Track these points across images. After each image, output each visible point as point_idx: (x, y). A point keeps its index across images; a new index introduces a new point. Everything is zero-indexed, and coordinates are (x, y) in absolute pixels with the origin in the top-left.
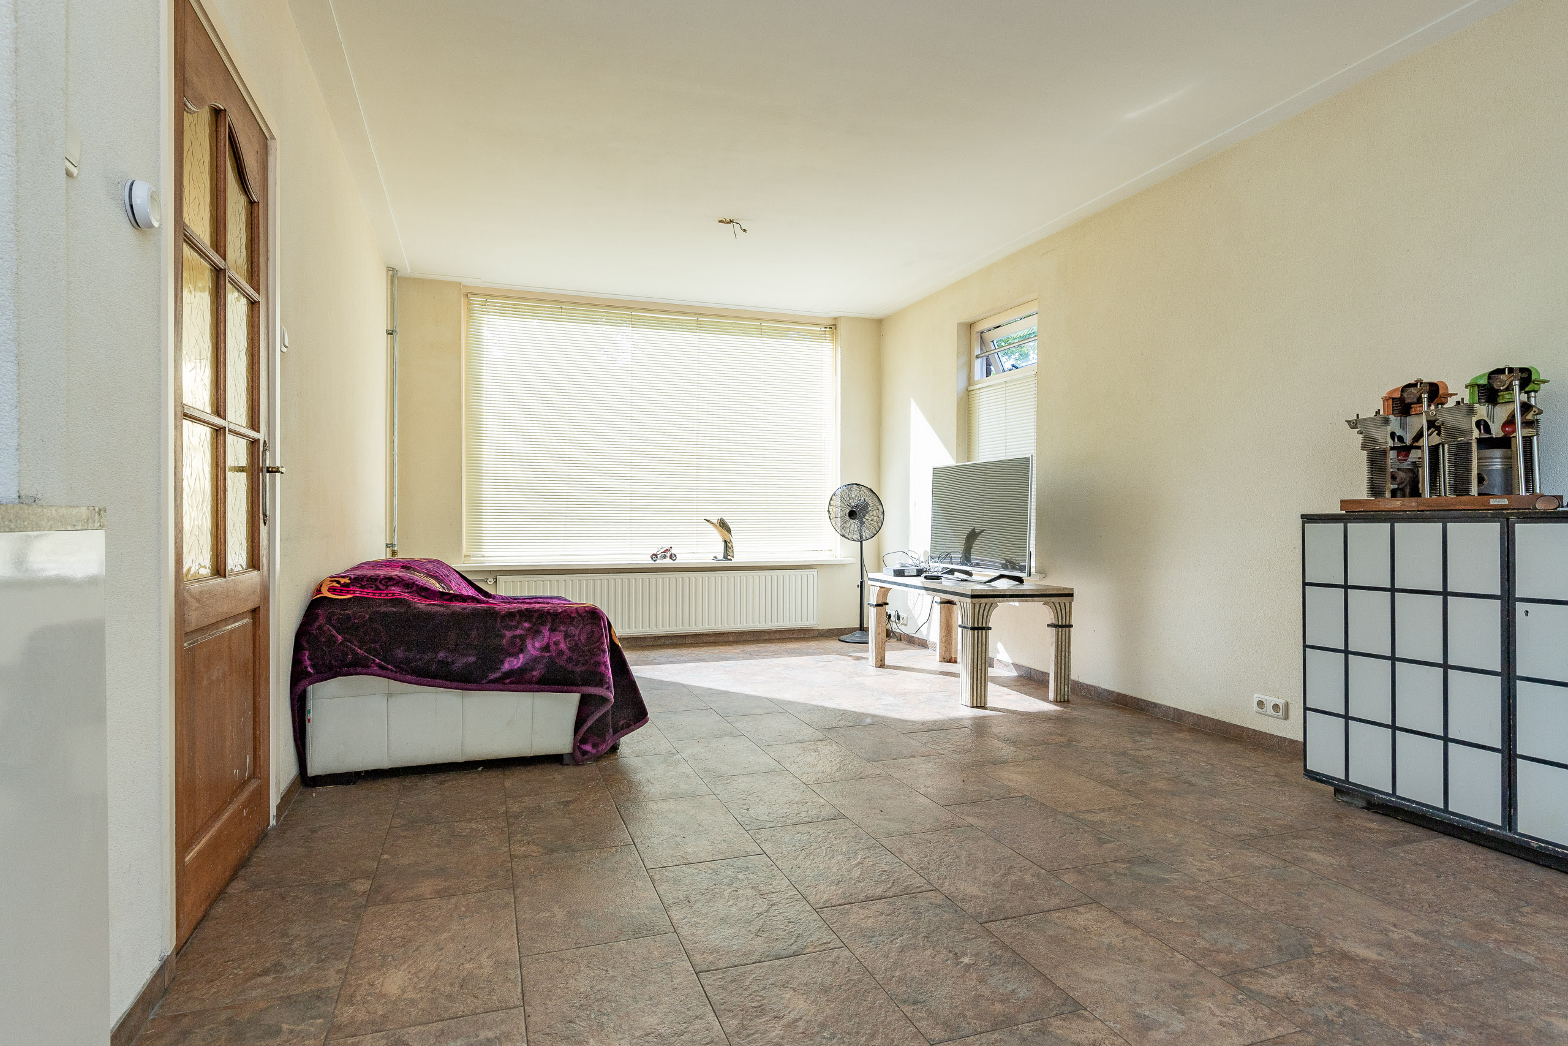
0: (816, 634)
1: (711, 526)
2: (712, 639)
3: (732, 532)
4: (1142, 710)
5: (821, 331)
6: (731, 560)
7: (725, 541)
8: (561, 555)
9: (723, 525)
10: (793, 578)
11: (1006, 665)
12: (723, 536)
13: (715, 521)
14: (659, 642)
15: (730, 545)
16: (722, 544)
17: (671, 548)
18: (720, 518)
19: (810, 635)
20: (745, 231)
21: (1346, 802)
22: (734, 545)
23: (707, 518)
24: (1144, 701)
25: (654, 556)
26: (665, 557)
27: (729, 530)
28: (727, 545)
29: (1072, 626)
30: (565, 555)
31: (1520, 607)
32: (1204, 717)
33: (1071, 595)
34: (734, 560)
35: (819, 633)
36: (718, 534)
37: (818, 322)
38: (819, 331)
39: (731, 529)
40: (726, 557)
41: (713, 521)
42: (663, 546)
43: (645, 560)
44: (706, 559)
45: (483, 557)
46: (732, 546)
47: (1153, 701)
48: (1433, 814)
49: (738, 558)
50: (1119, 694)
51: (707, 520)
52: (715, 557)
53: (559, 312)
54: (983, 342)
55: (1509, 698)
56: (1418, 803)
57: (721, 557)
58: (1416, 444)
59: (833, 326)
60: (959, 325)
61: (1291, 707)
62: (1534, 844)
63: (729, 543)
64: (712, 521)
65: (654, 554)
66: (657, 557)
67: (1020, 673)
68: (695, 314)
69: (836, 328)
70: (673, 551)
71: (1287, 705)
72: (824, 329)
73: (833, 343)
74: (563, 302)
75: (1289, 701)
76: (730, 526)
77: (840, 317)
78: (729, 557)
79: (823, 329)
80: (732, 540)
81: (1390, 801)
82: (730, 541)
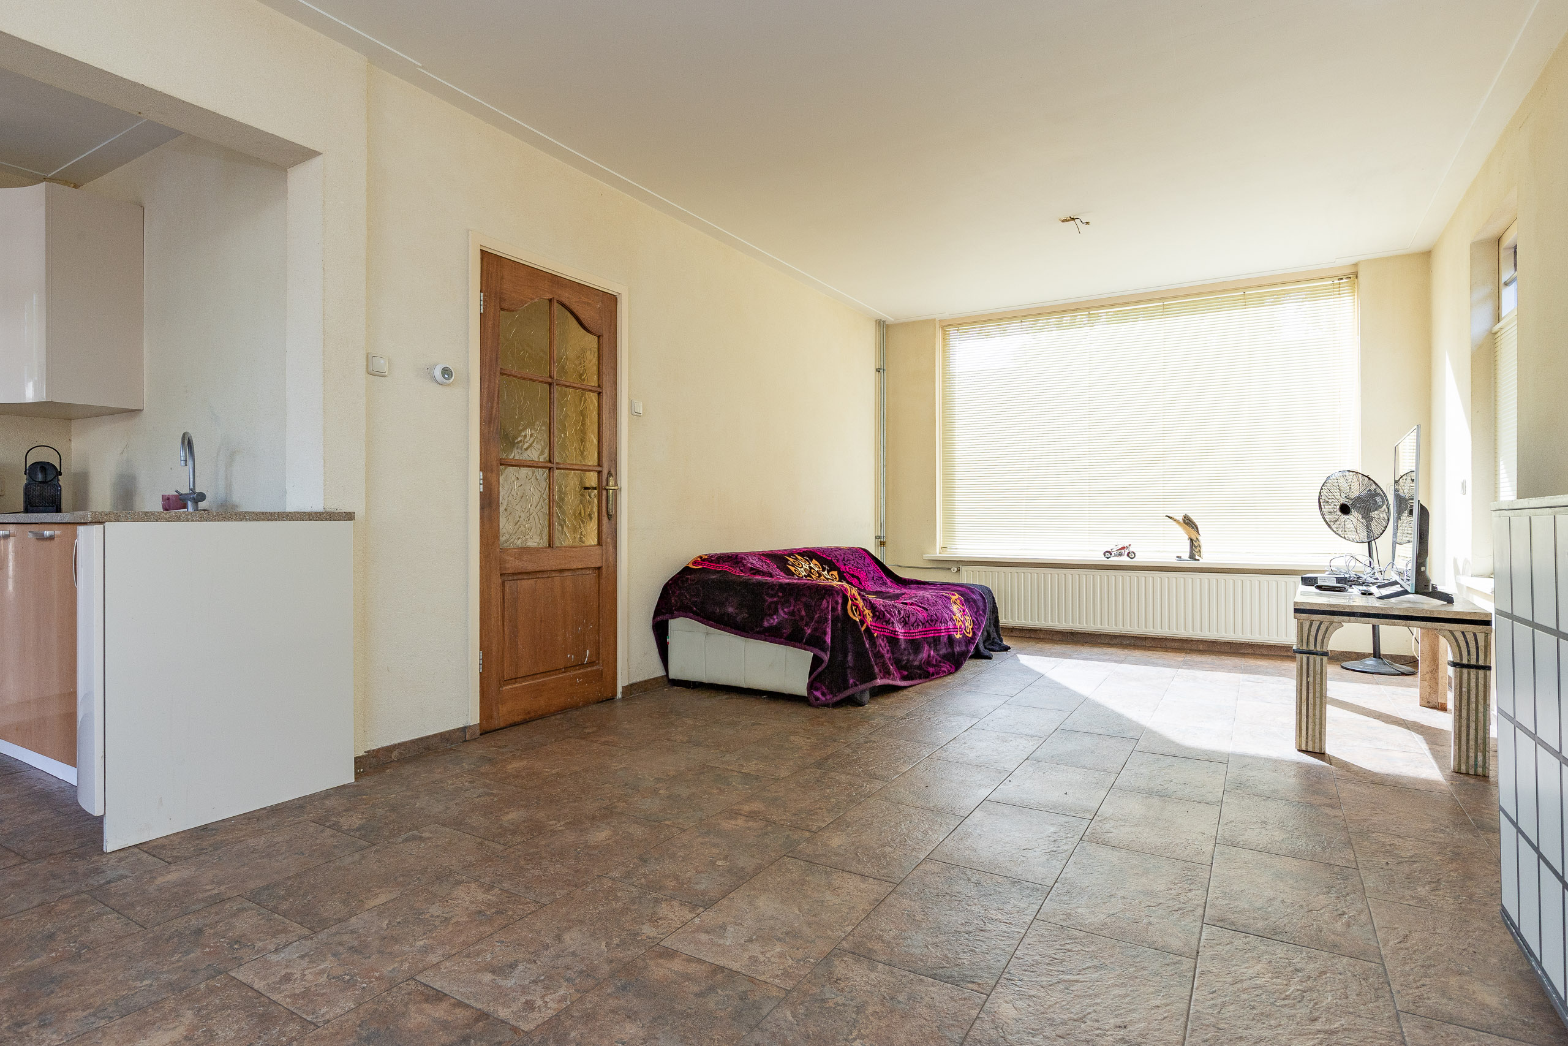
1: (1174, 523)
2: (1177, 645)
3: (1199, 529)
5: (1334, 284)
6: (1198, 560)
7: (1192, 540)
8: (1022, 549)
9: (1188, 522)
12: (1188, 533)
14: (1115, 641)
15: (1197, 545)
17: (1130, 545)
18: (1183, 515)
20: (1087, 223)
22: (1202, 544)
23: (1168, 515)
25: (1108, 554)
26: (1120, 555)
27: (1195, 528)
28: (1194, 545)
30: (1025, 549)
34: (1201, 561)
36: (1183, 532)
37: (1328, 274)
38: (1331, 285)
40: (1192, 557)
42: (1119, 543)
43: (1098, 557)
44: (1170, 559)
45: (956, 549)
46: (1200, 545)
51: (1168, 517)
52: (1178, 557)
53: (1019, 326)
59: (1352, 275)
60: (1473, 245)
63: (1196, 543)
64: (1175, 517)
65: (1107, 552)
66: (1111, 554)
68: (1160, 299)
69: (1357, 277)
70: (1131, 549)
73: (1351, 294)
74: (1022, 316)
77: (1359, 262)
78: (1197, 557)
79: (1340, 281)
80: (1199, 538)
82: (1197, 540)
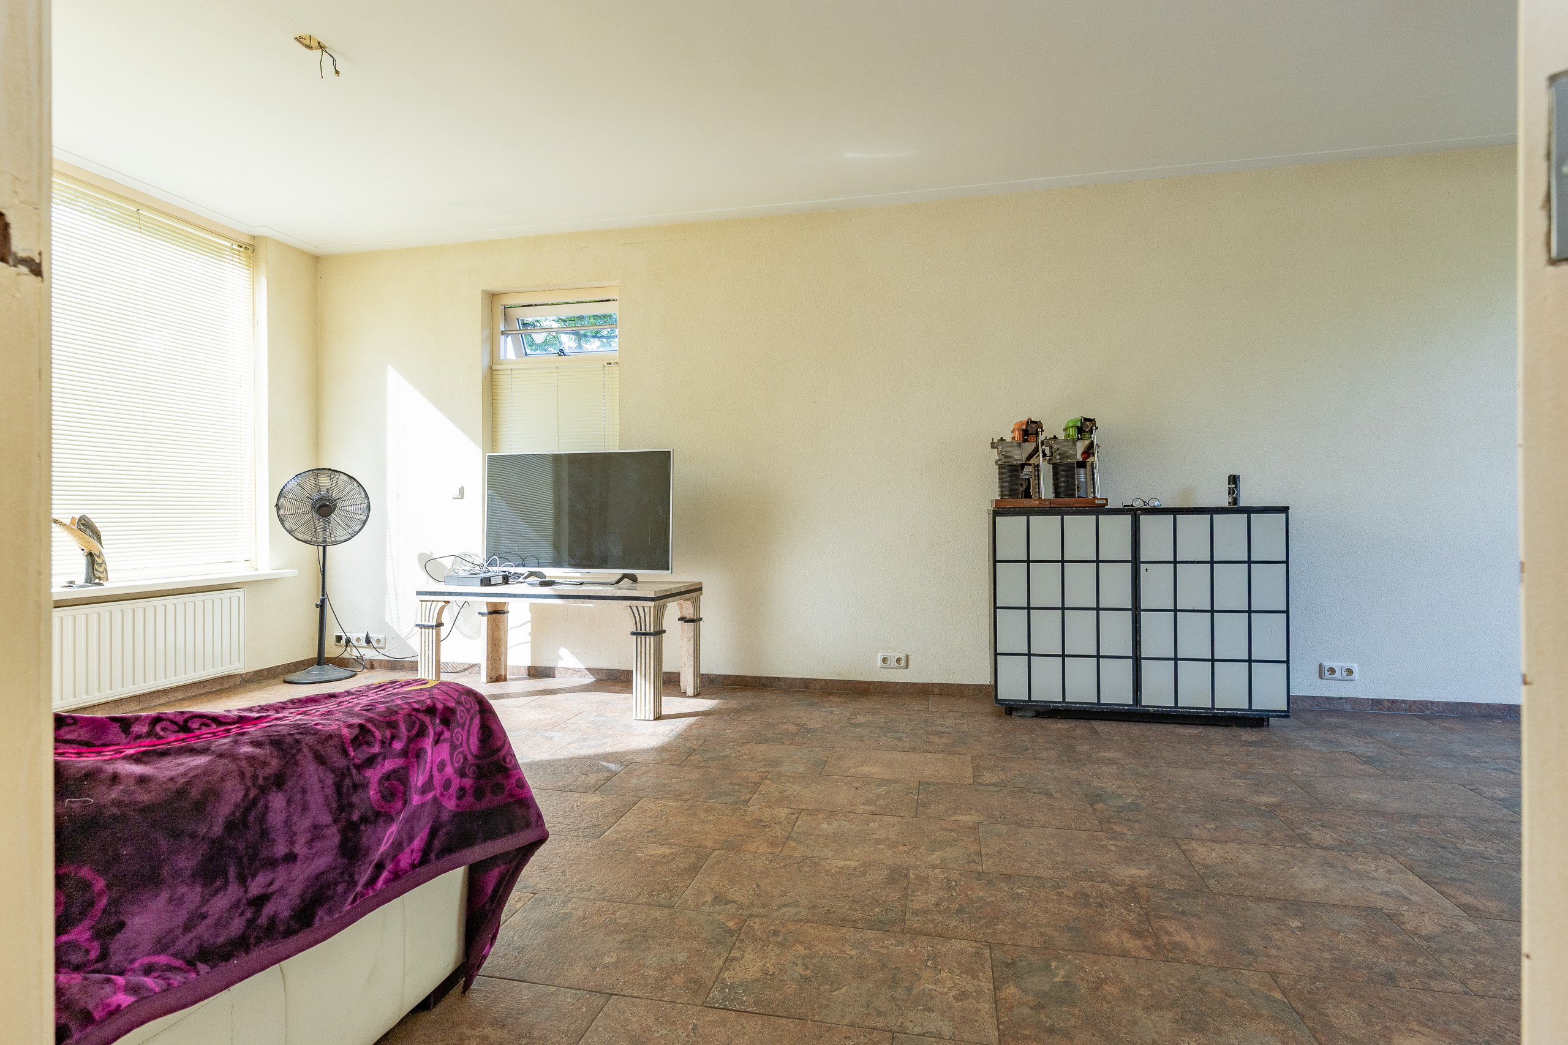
0: (238, 680)
1: (63, 529)
3: (102, 538)
4: (764, 686)
6: (101, 585)
7: (90, 555)
9: (85, 528)
10: (209, 604)
11: (576, 671)
12: (83, 547)
13: (67, 521)
15: (99, 561)
16: (82, 562)
18: (77, 517)
19: (230, 684)
20: (337, 72)
21: (1020, 716)
22: (106, 560)
24: (767, 677)
27: (97, 535)
28: (93, 561)
29: (701, 619)
31: (1143, 567)
32: (832, 680)
33: (700, 589)
35: (243, 679)
36: (74, 544)
37: (230, 235)
38: (230, 248)
39: (102, 533)
40: (91, 579)
41: (64, 521)
46: (104, 562)
47: (776, 676)
48: (1091, 708)
49: (116, 580)
50: (737, 677)
52: (70, 582)
54: (506, 317)
55: (1136, 623)
56: (1080, 703)
57: (80, 579)
58: (1028, 462)
59: (250, 247)
60: (484, 292)
61: (910, 658)
62: (1151, 710)
63: (99, 557)
67: (599, 677)
69: (254, 250)
71: (907, 656)
72: (238, 248)
73: (250, 270)
75: (909, 654)
76: (99, 529)
77: (265, 238)
78: (98, 582)
79: (235, 247)
80: (102, 550)
81: (1062, 706)
82: (101, 553)
